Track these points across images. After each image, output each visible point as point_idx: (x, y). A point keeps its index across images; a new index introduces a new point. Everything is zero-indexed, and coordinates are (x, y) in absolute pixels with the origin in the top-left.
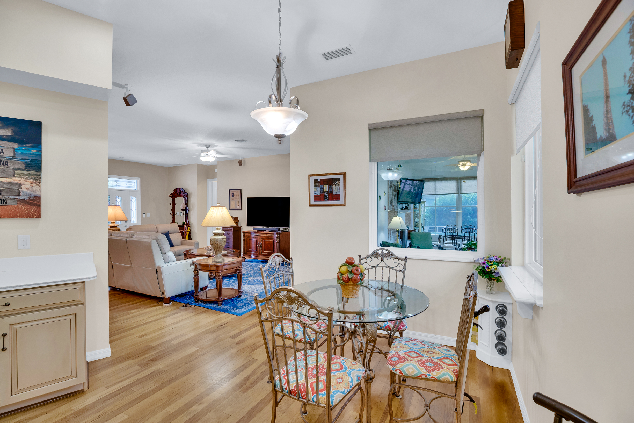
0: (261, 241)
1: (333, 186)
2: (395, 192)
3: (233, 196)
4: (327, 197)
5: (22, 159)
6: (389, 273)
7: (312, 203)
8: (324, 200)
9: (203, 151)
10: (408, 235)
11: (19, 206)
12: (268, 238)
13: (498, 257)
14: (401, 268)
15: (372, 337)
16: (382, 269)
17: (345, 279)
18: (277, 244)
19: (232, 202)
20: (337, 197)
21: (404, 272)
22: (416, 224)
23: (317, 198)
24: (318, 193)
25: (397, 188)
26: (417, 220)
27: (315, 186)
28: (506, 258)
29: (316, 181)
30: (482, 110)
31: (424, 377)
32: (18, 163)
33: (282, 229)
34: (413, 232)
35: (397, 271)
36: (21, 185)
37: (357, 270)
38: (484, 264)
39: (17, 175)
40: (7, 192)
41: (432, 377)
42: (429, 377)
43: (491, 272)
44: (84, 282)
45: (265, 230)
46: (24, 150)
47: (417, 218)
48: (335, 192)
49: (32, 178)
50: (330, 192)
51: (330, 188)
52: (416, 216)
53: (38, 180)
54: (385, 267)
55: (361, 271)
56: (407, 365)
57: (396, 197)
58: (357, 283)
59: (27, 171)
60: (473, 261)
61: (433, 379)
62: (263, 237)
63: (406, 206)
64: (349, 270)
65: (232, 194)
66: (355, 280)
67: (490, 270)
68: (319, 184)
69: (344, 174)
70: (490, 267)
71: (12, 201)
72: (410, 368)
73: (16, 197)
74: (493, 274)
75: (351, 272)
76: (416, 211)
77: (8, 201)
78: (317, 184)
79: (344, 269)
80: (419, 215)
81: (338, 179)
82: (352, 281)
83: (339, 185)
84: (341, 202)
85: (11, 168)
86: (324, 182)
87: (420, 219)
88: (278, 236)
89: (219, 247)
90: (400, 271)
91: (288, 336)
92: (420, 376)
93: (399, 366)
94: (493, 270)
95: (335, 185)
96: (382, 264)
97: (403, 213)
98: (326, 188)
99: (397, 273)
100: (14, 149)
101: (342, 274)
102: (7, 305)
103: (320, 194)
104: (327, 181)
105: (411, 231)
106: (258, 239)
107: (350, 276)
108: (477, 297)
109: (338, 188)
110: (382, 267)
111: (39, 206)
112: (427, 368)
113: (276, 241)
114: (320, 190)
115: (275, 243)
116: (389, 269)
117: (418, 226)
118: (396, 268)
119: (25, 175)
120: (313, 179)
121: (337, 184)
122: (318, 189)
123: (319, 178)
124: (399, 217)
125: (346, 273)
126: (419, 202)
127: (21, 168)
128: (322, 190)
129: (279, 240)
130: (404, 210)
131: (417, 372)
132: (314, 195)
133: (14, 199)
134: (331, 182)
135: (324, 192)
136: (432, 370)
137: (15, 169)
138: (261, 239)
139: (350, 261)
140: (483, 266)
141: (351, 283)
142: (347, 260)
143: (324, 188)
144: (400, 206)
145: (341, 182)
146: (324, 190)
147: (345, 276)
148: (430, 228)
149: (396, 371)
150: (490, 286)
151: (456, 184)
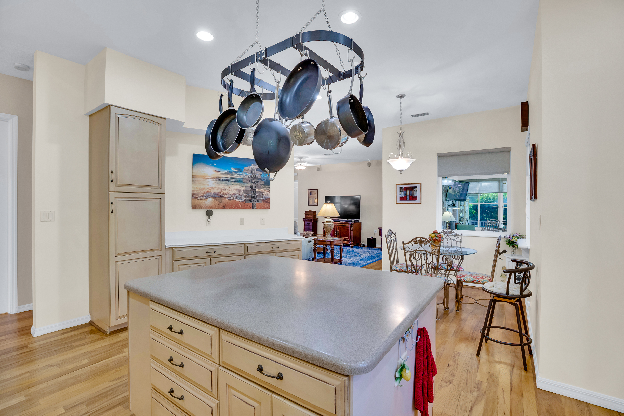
0: (338, 229)
1: (413, 191)
2: (444, 192)
3: (311, 195)
4: (408, 198)
5: (264, 180)
6: (452, 243)
7: (398, 202)
8: (406, 200)
9: (297, 162)
10: (455, 227)
11: (263, 203)
12: (344, 227)
13: (518, 234)
14: (459, 240)
15: (450, 264)
16: (447, 240)
17: (434, 240)
18: (351, 232)
19: (310, 199)
20: (415, 198)
21: (461, 242)
22: (461, 219)
23: (401, 199)
24: (402, 196)
25: (446, 189)
26: (461, 215)
27: (400, 191)
28: (524, 235)
29: (401, 188)
30: (511, 147)
31: (475, 281)
32: (263, 182)
33: (353, 220)
34: (459, 224)
35: (456, 241)
36: (263, 192)
37: (440, 236)
38: (509, 238)
39: (262, 187)
40: (259, 196)
41: (479, 282)
42: (478, 282)
43: (513, 242)
44: (301, 240)
45: (339, 221)
46: (264, 175)
47: (462, 213)
48: (414, 195)
49: (267, 189)
50: (411, 195)
51: (411, 192)
52: (461, 211)
53: (269, 190)
54: (449, 239)
55: (442, 236)
56: (467, 277)
57: (445, 196)
58: (440, 242)
59: (265, 185)
60: (504, 237)
61: (480, 282)
62: (340, 226)
63: (453, 203)
64: (436, 236)
65: (310, 193)
66: (439, 240)
67: (513, 241)
68: (403, 190)
69: (420, 184)
70: (513, 239)
71: (260, 200)
72: (468, 278)
73: (262, 199)
74: (515, 244)
75: (437, 237)
76: (461, 208)
77: (259, 201)
78: (402, 190)
79: (433, 235)
80: (463, 211)
81: (416, 187)
82: (438, 241)
83: (417, 191)
84: (418, 201)
85: (260, 184)
86: (406, 189)
87: (464, 214)
88: (352, 225)
89: (330, 229)
90: (459, 241)
91: (401, 270)
92: (473, 281)
93: (463, 278)
94: (514, 241)
95: (414, 191)
96: (447, 237)
97: (450, 208)
98: (408, 192)
99: (456, 243)
100: (261, 174)
101: (432, 238)
102: (278, 247)
103: (404, 196)
104: (409, 188)
105: (458, 223)
106: (336, 227)
107: (437, 238)
108: (500, 245)
109: (416, 192)
110: (447, 239)
111: (269, 203)
112: (476, 278)
113: (351, 229)
114: (404, 194)
115: (350, 230)
116: (452, 240)
117: (463, 220)
118: (456, 240)
119: (265, 187)
120: (398, 187)
121: (415, 190)
122: (403, 193)
123: (403, 186)
124: (449, 212)
125: (434, 237)
126: (464, 200)
127: (263, 184)
128: (405, 194)
129: (353, 229)
130: (451, 206)
131: (472, 280)
132: (400, 197)
133: (261, 200)
134: (412, 189)
135: (406, 195)
136: (479, 279)
137: (261, 185)
138: (338, 228)
139: (436, 232)
140: (509, 239)
141: (437, 242)
142: (434, 231)
143: (406, 193)
144: (448, 203)
145: (418, 189)
146: (406, 194)
147: (434, 238)
148: (473, 222)
149: (462, 279)
150: (514, 251)
151: (498, 184)
